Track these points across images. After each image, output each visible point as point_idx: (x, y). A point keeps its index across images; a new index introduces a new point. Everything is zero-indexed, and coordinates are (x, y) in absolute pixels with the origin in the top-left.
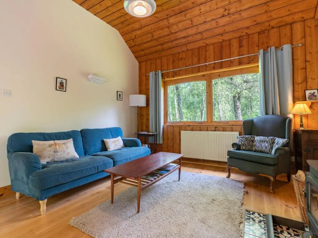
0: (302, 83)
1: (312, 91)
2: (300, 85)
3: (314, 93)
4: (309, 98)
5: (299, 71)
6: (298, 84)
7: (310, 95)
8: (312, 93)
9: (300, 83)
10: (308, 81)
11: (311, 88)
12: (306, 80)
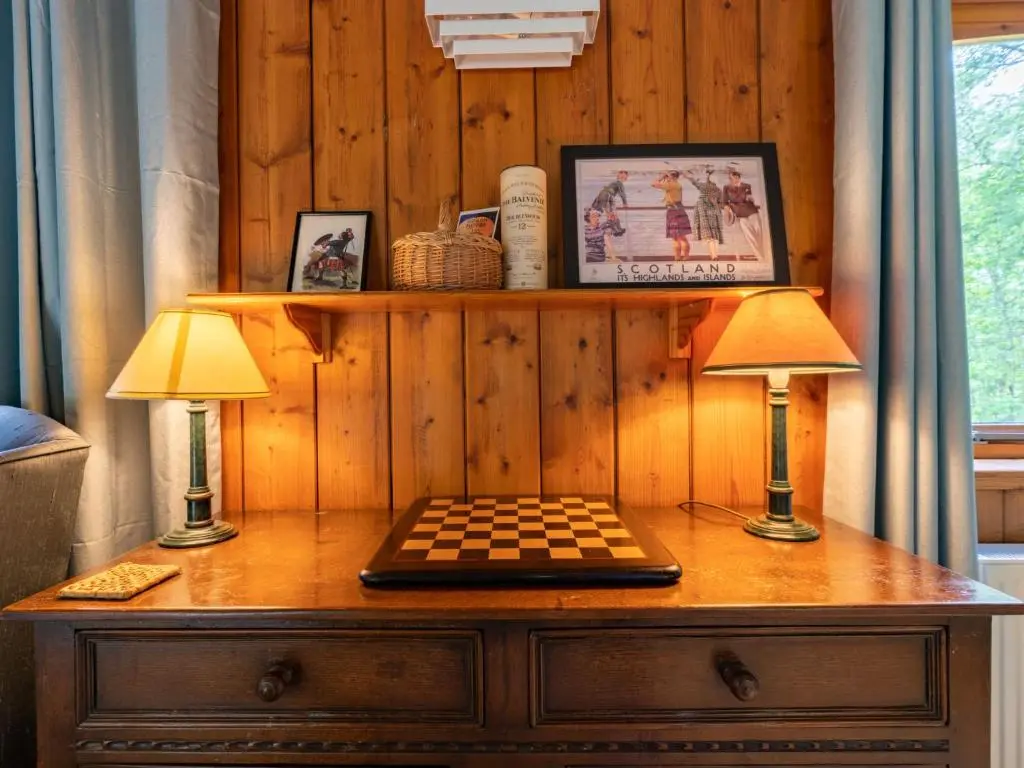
0: (285, 154)
1: (335, 226)
2: (274, 173)
3: (347, 237)
4: (308, 276)
5: (275, 62)
6: (265, 168)
7: (319, 248)
8: (335, 238)
9: (275, 161)
10: (320, 150)
11: (335, 199)
12: (308, 139)
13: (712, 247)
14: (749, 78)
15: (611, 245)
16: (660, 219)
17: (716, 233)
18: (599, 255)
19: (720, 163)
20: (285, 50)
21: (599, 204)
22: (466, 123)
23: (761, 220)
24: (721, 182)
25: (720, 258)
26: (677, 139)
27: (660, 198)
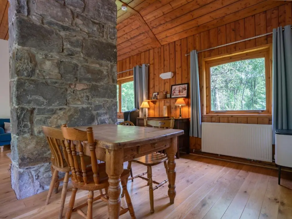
3: (156, 95)
4: (153, 98)
6: (151, 89)
7: (154, 96)
11: (156, 91)
12: (154, 86)
13: (182, 94)
14: (187, 76)
15: (174, 94)
16: (178, 91)
17: (182, 92)
18: (173, 95)
19: (184, 85)
20: (153, 79)
21: (174, 90)
22: (165, 84)
23: (186, 91)
24: (184, 87)
25: (182, 95)
26: (181, 83)
27: (178, 89)
